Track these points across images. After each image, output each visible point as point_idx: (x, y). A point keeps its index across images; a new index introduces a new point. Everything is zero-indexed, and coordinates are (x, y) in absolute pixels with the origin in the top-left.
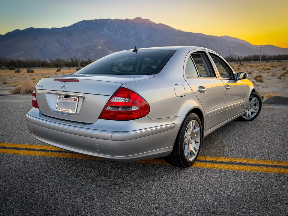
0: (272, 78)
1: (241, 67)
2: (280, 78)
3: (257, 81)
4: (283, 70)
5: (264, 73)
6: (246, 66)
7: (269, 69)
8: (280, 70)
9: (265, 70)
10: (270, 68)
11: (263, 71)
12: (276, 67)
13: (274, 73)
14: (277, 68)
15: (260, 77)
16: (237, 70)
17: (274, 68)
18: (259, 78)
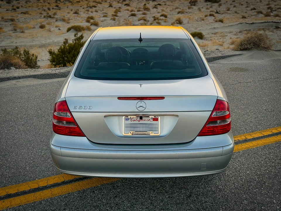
0: (105, 20)
1: (59, 4)
2: (114, 20)
3: (91, 25)
4: (110, 8)
5: (92, 12)
6: (65, 2)
7: (95, 7)
8: (107, 8)
9: (91, 7)
10: (94, 4)
11: (91, 10)
12: (101, 3)
13: (103, 12)
14: (103, 5)
15: (92, 18)
16: (56, 8)
17: (99, 5)
18: (92, 21)
